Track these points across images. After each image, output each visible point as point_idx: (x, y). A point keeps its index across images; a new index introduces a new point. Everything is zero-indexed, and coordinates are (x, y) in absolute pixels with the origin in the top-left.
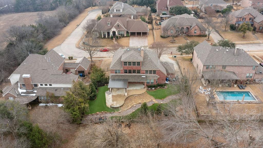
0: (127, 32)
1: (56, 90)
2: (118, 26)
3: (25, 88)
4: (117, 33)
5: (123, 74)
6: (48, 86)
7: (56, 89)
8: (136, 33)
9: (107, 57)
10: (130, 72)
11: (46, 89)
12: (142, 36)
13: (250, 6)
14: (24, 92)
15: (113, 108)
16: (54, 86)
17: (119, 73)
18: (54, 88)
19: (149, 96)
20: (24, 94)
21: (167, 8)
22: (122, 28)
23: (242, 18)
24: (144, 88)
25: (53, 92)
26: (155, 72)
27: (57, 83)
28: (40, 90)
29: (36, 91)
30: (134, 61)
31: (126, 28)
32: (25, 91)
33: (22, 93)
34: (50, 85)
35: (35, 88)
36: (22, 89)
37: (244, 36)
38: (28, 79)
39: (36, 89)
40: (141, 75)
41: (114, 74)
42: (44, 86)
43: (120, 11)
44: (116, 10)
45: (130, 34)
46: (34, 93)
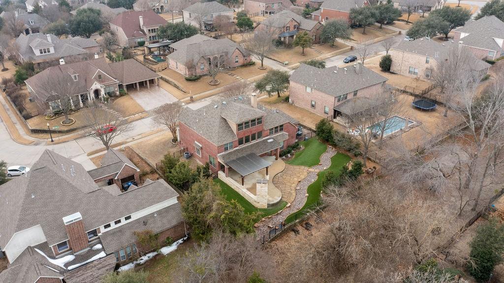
0: (120, 86)
1: (145, 223)
2: (100, 76)
3: (64, 252)
4: (103, 93)
5: (238, 148)
6: (124, 222)
7: (144, 221)
8: (138, 85)
9: (128, 140)
10: (247, 140)
11: (120, 230)
12: (149, 87)
13: (263, 10)
14: (71, 260)
15: (273, 205)
16: (135, 216)
17: (231, 147)
18: (138, 221)
19: (298, 167)
20: (75, 264)
21: (143, 31)
22: (109, 79)
23: (285, 28)
24: (276, 159)
25: (141, 229)
26: (281, 128)
27: (144, 208)
28: (109, 238)
29: (99, 246)
30: (253, 118)
31: (115, 79)
32: (70, 258)
33: (67, 264)
34: (127, 218)
35: (93, 240)
36: (57, 257)
37: (303, 53)
38: (80, 223)
39: (93, 242)
40: (264, 140)
41: (224, 153)
42: (113, 226)
43: (49, 52)
44: (41, 50)
45: (125, 89)
46: (98, 251)
